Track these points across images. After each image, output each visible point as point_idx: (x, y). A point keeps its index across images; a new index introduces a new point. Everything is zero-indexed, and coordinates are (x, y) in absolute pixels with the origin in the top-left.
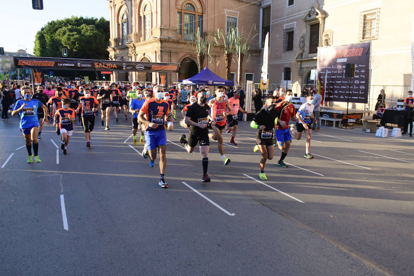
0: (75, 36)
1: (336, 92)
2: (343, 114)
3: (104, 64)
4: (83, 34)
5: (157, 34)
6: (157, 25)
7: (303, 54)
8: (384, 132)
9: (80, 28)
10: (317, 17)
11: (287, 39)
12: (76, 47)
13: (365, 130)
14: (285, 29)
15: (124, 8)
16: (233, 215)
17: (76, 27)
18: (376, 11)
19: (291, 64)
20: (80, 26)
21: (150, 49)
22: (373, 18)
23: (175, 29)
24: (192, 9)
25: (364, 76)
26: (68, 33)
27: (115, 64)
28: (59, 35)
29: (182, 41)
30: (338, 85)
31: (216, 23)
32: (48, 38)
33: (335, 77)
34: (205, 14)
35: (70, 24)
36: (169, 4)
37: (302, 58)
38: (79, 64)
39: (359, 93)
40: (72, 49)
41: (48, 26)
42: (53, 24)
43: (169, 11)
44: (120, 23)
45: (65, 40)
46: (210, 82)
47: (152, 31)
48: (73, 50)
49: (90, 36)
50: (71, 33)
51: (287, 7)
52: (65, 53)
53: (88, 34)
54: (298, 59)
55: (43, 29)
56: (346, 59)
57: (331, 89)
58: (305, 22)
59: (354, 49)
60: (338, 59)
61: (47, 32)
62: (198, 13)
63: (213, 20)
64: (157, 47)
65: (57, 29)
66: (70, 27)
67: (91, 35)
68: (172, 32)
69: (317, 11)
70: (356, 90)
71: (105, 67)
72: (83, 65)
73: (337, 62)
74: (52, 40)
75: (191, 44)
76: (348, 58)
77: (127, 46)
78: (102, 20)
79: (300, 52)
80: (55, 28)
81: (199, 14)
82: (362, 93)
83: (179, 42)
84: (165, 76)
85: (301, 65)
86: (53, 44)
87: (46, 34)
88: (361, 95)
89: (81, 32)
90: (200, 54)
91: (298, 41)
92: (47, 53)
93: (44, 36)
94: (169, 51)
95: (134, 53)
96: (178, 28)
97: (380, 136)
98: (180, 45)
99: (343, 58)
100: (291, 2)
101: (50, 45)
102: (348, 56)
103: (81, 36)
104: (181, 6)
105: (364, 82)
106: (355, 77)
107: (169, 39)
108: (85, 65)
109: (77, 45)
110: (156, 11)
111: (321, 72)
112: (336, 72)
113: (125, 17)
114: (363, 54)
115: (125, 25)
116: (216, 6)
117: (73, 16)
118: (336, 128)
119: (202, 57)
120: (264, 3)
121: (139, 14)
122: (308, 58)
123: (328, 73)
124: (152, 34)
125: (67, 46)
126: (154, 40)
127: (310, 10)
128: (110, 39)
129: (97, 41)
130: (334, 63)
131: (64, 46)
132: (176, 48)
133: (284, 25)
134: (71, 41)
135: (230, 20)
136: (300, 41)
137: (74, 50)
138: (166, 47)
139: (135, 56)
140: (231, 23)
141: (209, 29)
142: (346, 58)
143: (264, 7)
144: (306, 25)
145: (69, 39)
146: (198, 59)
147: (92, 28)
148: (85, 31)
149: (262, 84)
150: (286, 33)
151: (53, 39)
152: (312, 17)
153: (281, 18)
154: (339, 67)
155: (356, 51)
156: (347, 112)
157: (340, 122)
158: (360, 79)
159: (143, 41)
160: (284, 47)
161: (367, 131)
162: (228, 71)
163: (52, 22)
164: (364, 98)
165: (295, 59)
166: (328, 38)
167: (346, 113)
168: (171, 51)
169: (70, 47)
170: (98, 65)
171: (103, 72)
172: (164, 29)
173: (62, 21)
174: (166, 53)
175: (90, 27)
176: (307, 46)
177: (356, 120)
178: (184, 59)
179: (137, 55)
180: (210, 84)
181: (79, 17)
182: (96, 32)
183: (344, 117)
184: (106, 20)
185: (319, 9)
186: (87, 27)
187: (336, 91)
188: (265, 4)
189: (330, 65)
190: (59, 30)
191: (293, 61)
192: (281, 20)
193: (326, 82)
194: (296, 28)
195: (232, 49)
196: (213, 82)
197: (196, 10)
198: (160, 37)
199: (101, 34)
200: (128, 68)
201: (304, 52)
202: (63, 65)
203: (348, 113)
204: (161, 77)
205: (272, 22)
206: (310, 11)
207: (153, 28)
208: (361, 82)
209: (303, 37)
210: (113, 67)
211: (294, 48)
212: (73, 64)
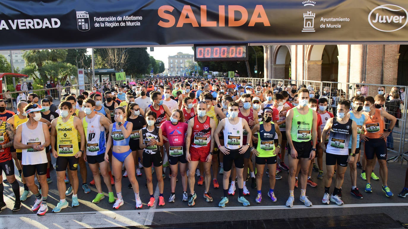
3: (204, 7)
27: (259, 9)
38: (81, 14)
71: (212, 24)
108: (114, 19)
171: (199, 49)
200: (329, 26)
202: (14, 27)
210: (252, 24)
212: (53, 20)
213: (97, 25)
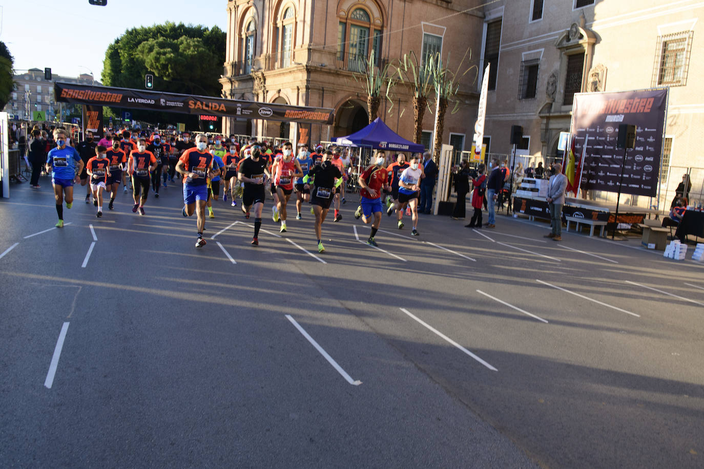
0: (168, 56)
1: (601, 174)
2: (609, 214)
3: (204, 103)
4: (181, 53)
5: (303, 58)
6: (303, 43)
7: (552, 104)
8: (679, 250)
9: (178, 42)
10: (581, 42)
11: (527, 77)
12: (169, 73)
13: (647, 245)
14: (523, 60)
15: (252, 11)
16: (358, 383)
17: (171, 40)
18: (686, 36)
19: (531, 121)
20: (179, 38)
21: (288, 83)
22: (680, 47)
23: (333, 51)
24: (365, 19)
25: (652, 149)
26: (157, 49)
27: (223, 105)
28: (142, 52)
29: (345, 72)
30: (605, 161)
31: (405, 44)
32: (124, 56)
33: (602, 147)
34: (387, 27)
35: (162, 35)
36: (326, 8)
37: (549, 112)
38: (162, 101)
39: (642, 177)
40: (162, 76)
41: (126, 37)
42: (134, 34)
43: (325, 19)
44: (244, 36)
45: (151, 61)
46: (384, 144)
47: (294, 52)
48: (163, 79)
49: (192, 57)
50: (162, 50)
51: (530, 22)
52: (150, 82)
53: (189, 52)
54: (543, 113)
55: (117, 42)
56: (623, 116)
57: (593, 169)
58: (559, 51)
59: (637, 100)
60: (608, 117)
61: (124, 46)
62: (375, 25)
63: (401, 38)
64: (301, 81)
65: (140, 43)
66: (161, 39)
67: (195, 55)
68: (328, 56)
69: (582, 31)
70: (636, 173)
71: (207, 109)
72: (169, 104)
73: (607, 120)
74: (132, 60)
75: (358, 78)
76: (626, 115)
77: (251, 76)
78: (216, 30)
79: (547, 102)
80: (136, 41)
81: (376, 28)
82: (648, 178)
83: (339, 73)
84: (307, 130)
85: (547, 124)
86: (132, 67)
87: (121, 49)
88: (646, 183)
89: (179, 49)
90: (373, 95)
91: (546, 82)
92: (121, 81)
93: (119, 53)
94: (322, 89)
95: (263, 89)
96: (339, 49)
97: (671, 256)
98: (341, 79)
99: (617, 114)
100: (537, 14)
101: (127, 68)
102: (626, 111)
103: (178, 55)
104: (347, 13)
105: (651, 159)
106: (637, 149)
107: (321, 68)
108: (173, 103)
109: (170, 71)
110: (303, 19)
111: (576, 138)
112: (604, 139)
113: (252, 28)
114: (652, 109)
115: (252, 40)
116: (406, 15)
117: (167, 22)
118: (595, 238)
119: (376, 101)
120: (490, 14)
121: (275, 24)
122: (561, 112)
123: (588, 140)
124: (294, 58)
125: (154, 71)
126: (297, 67)
127: (569, 29)
128: (225, 63)
129: (204, 66)
130: (601, 121)
131: (149, 70)
132: (334, 84)
133: (523, 54)
134: (161, 62)
135: (430, 40)
136: (548, 83)
137: (165, 79)
138: (315, 81)
139: (264, 93)
140: (430, 46)
141: (392, 53)
142: (622, 114)
143: (491, 21)
144: (561, 55)
145: (157, 60)
146: (369, 104)
147: (196, 43)
148: (186, 48)
149: (474, 153)
150: (526, 66)
151: (133, 58)
152: (572, 42)
153: (519, 40)
154: (609, 130)
155: (641, 104)
156: (617, 211)
157: (603, 228)
158: (645, 154)
159: (278, 68)
160: (520, 90)
161: (649, 247)
162: (417, 127)
163: (132, 30)
164: (649, 188)
165: (538, 112)
166: (597, 79)
167: (615, 212)
168: (324, 89)
169: (159, 74)
170: (195, 104)
171: (202, 116)
172: (314, 50)
173: (150, 29)
174: (315, 90)
175: (194, 42)
176: (560, 91)
177: (631, 226)
178: (346, 104)
179: (267, 91)
180: (383, 147)
181: (177, 24)
182: (204, 49)
183: (610, 219)
184: (222, 31)
185: (584, 28)
186: (188, 41)
187: (602, 172)
188: (492, 16)
189: (593, 125)
190: (142, 43)
191: (534, 116)
192: (518, 44)
193: (584, 155)
194: (543, 59)
195: (427, 89)
196: (388, 145)
197: (372, 21)
198: (307, 63)
199: (211, 54)
200: (246, 113)
201: (554, 101)
202: (137, 101)
203: (619, 212)
204: (300, 131)
205: (503, 48)
206: (569, 31)
207: (296, 48)
208: (647, 159)
209: (553, 76)
211: (538, 94)
212: (152, 101)
213: (167, 104)
